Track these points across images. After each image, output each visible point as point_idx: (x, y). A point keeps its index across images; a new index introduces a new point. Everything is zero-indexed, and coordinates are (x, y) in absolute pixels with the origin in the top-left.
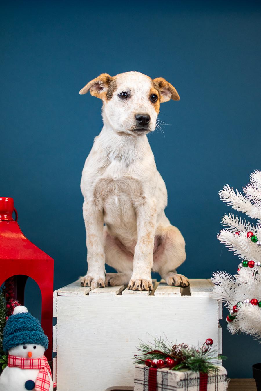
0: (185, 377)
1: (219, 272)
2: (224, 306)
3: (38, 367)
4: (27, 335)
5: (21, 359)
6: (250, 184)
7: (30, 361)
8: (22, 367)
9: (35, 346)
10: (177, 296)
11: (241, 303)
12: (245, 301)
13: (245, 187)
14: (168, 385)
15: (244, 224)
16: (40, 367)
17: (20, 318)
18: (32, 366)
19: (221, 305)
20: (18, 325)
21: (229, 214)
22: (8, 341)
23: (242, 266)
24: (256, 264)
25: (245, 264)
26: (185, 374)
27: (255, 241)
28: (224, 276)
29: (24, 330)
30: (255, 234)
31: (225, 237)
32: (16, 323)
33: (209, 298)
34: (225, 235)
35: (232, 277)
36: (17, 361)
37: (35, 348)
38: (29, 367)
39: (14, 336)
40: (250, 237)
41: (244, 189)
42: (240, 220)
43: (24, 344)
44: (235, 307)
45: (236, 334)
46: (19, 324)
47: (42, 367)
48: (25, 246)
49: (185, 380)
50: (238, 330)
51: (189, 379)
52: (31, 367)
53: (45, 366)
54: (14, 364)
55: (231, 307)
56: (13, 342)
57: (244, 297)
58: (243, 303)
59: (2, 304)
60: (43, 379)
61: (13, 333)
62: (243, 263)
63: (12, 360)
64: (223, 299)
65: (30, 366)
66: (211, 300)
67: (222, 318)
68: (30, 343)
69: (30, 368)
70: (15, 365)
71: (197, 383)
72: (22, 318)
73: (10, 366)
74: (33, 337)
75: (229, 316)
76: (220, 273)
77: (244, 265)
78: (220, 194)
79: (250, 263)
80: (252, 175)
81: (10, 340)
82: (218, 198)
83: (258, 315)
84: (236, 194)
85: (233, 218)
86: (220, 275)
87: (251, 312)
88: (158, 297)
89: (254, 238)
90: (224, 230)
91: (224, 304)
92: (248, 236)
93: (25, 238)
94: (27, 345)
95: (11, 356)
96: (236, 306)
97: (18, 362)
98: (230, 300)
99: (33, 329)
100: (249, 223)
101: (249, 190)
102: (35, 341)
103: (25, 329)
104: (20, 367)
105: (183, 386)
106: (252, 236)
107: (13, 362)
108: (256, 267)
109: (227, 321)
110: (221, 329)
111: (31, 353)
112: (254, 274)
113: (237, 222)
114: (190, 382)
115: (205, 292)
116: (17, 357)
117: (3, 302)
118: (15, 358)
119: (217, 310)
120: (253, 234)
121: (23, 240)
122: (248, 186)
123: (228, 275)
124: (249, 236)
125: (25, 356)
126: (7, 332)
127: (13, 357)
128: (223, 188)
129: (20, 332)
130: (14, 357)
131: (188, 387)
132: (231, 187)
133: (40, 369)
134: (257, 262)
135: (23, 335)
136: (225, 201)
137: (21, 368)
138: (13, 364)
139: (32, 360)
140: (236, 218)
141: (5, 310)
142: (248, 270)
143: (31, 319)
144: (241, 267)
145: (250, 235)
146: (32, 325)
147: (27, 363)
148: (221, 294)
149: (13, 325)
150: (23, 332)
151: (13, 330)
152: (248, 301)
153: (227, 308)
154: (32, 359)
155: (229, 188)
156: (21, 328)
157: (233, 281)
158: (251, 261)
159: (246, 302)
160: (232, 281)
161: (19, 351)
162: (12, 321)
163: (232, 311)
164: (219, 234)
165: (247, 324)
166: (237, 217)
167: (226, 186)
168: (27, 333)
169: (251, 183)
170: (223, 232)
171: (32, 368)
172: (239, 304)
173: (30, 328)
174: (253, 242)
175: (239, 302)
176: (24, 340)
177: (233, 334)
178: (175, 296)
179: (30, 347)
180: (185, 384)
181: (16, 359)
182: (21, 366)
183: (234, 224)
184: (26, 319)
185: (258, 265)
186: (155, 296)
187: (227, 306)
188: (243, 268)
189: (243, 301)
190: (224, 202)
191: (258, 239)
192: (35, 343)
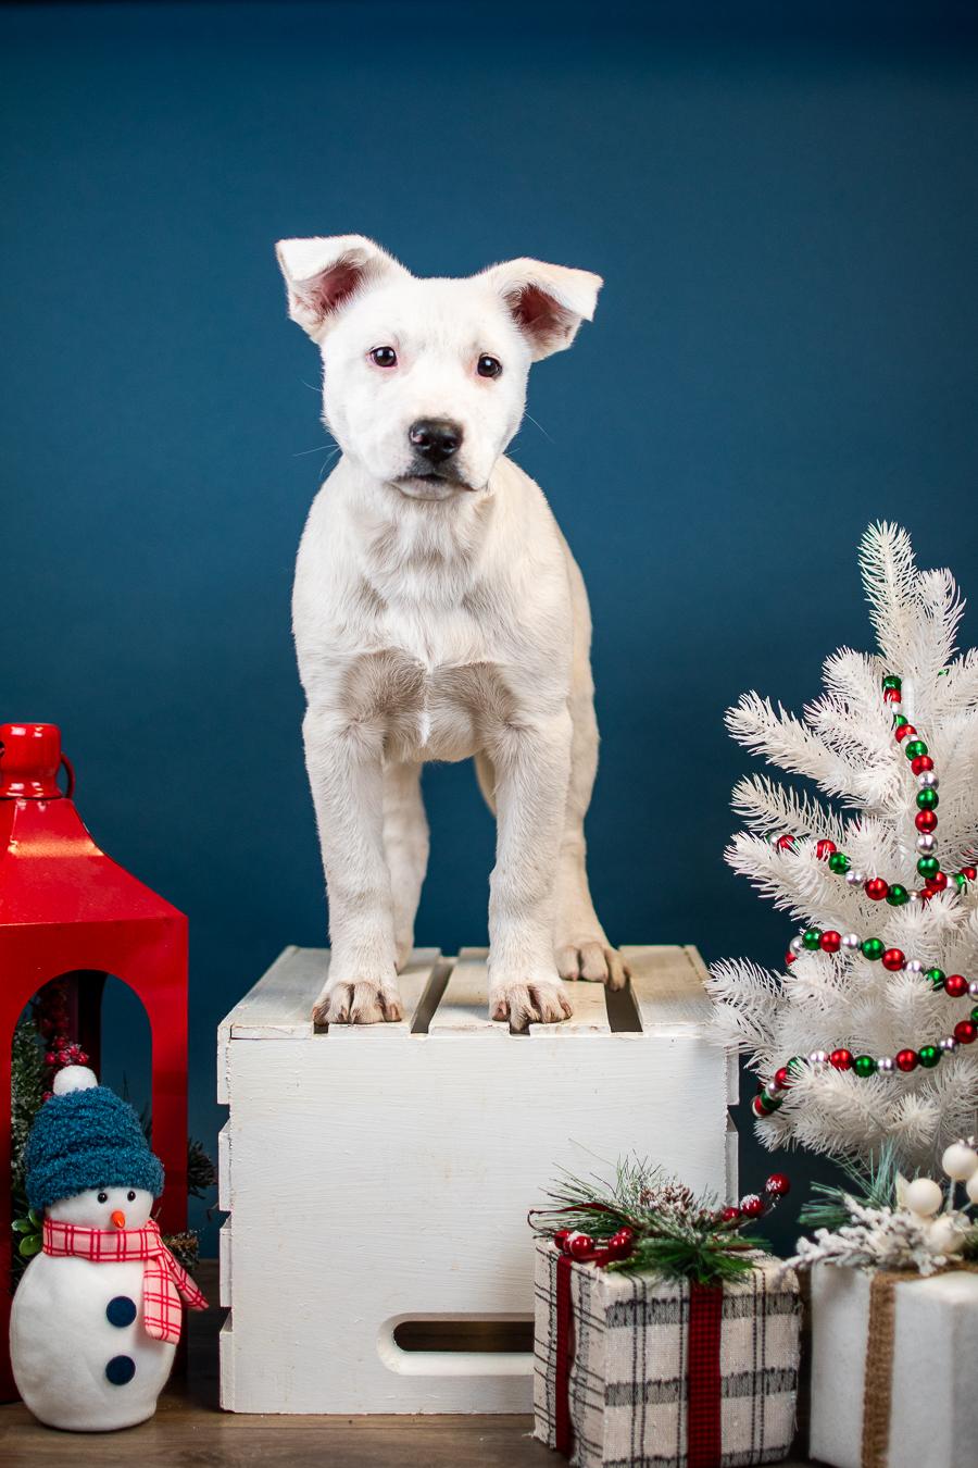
0: (635, 1296)
1: (727, 963)
2: (747, 1066)
3: (139, 1255)
4: (108, 1162)
5: (92, 1234)
6: (827, 696)
7: (119, 1237)
8: (95, 1257)
9: (132, 1192)
10: (601, 1036)
11: (800, 1062)
12: (814, 1057)
13: (810, 704)
14: (592, 1313)
15: (800, 807)
16: (144, 1255)
17: (85, 1107)
18: (125, 1252)
19: (736, 1061)
20: (78, 1129)
21: (756, 778)
22: (49, 1180)
23: (803, 946)
24: (845, 941)
25: (813, 940)
26: (635, 1286)
27: (840, 870)
28: (743, 973)
29: (98, 1145)
30: (839, 848)
31: (748, 855)
32: (72, 1124)
33: (698, 1040)
34: (749, 852)
35: (769, 975)
36: (77, 1238)
37: (131, 1197)
38: (115, 1257)
39: (69, 1164)
40: (826, 857)
41: (810, 713)
42: (789, 797)
43: (101, 1186)
44: (781, 1075)
45: (780, 1149)
46: (81, 1126)
47: (150, 1254)
48: (96, 879)
49: (633, 1303)
50: (787, 1137)
51: (649, 1300)
52: (121, 1257)
53: (160, 1252)
54: (69, 1248)
55: (768, 1071)
56: (65, 1181)
57: (808, 1041)
58: (805, 1061)
59: (32, 1056)
60: (162, 1296)
61: (64, 1156)
62: (804, 938)
63: (63, 1235)
64: (740, 1044)
65: (118, 1253)
66: (704, 1047)
67: (736, 1102)
68: (118, 1184)
69: (118, 1260)
70: (69, 1252)
71: (682, 1314)
72: (91, 1107)
73: (54, 1252)
74: (127, 1168)
75: (764, 1100)
76: (732, 964)
77: (807, 944)
78: (729, 719)
79: (826, 939)
80: (828, 664)
81: (55, 1174)
82: (724, 731)
83: (853, 1101)
84: (779, 717)
85: (769, 790)
86: (731, 970)
87: (834, 1092)
88: (542, 1039)
89: (839, 861)
90: (745, 835)
91: (744, 1059)
92: (820, 855)
93: (100, 853)
94: (108, 1191)
95: (56, 1222)
96: (786, 1070)
97: (82, 1242)
98: (763, 1048)
99: (123, 1140)
100: (816, 803)
101: (824, 715)
102: (132, 1180)
103: (101, 1142)
104: (89, 1256)
105: (625, 1320)
106: (831, 855)
107: (63, 1241)
108: (844, 949)
109: (754, 1110)
110: (735, 1135)
111: (121, 1213)
112: (840, 971)
113: (781, 804)
114: (654, 1311)
115: (682, 1023)
116: (76, 1228)
117: (32, 1049)
118: (72, 1229)
119: (724, 1078)
120: (833, 847)
121: (94, 859)
122: (820, 702)
123: (758, 970)
124: (824, 855)
125: (103, 1224)
126: (41, 1150)
127: (63, 1227)
128: (740, 702)
129: (85, 1150)
130: (69, 1227)
131: (644, 1325)
132: (763, 698)
133: (145, 1259)
134: (848, 933)
135: (97, 1160)
136: (743, 741)
137: (91, 1260)
138: (63, 1248)
139: (122, 1236)
140: (777, 791)
141: (39, 1072)
142: (821, 961)
143: (115, 1108)
144: (797, 950)
145: (827, 852)
146: (122, 1128)
147: (110, 1244)
148: (737, 1029)
149: (64, 1129)
150: (94, 1150)
151: (63, 1145)
152: (822, 1055)
153: (757, 1071)
154: (125, 1233)
155: (758, 700)
156: (90, 1138)
157: (771, 986)
158: (830, 933)
159: (817, 1060)
160: (768, 986)
161: (85, 1210)
162: (57, 1118)
163: (772, 1086)
164: (729, 848)
165: (817, 1123)
166: (780, 787)
167: (748, 694)
168: (108, 1156)
169: (830, 694)
170: (742, 842)
171: (124, 1260)
172: (793, 1064)
173: (117, 1137)
174: (836, 872)
175: (794, 1060)
176: (102, 1177)
177: (771, 1149)
178: (595, 1035)
179: (117, 1196)
180: (635, 1315)
181: (73, 1232)
182: (91, 1253)
183: (772, 810)
184: (102, 1110)
185: (850, 946)
186: (532, 1036)
187: (756, 1065)
188: (805, 952)
189: (805, 1056)
190: (742, 744)
191: (850, 863)
192: (133, 1186)
